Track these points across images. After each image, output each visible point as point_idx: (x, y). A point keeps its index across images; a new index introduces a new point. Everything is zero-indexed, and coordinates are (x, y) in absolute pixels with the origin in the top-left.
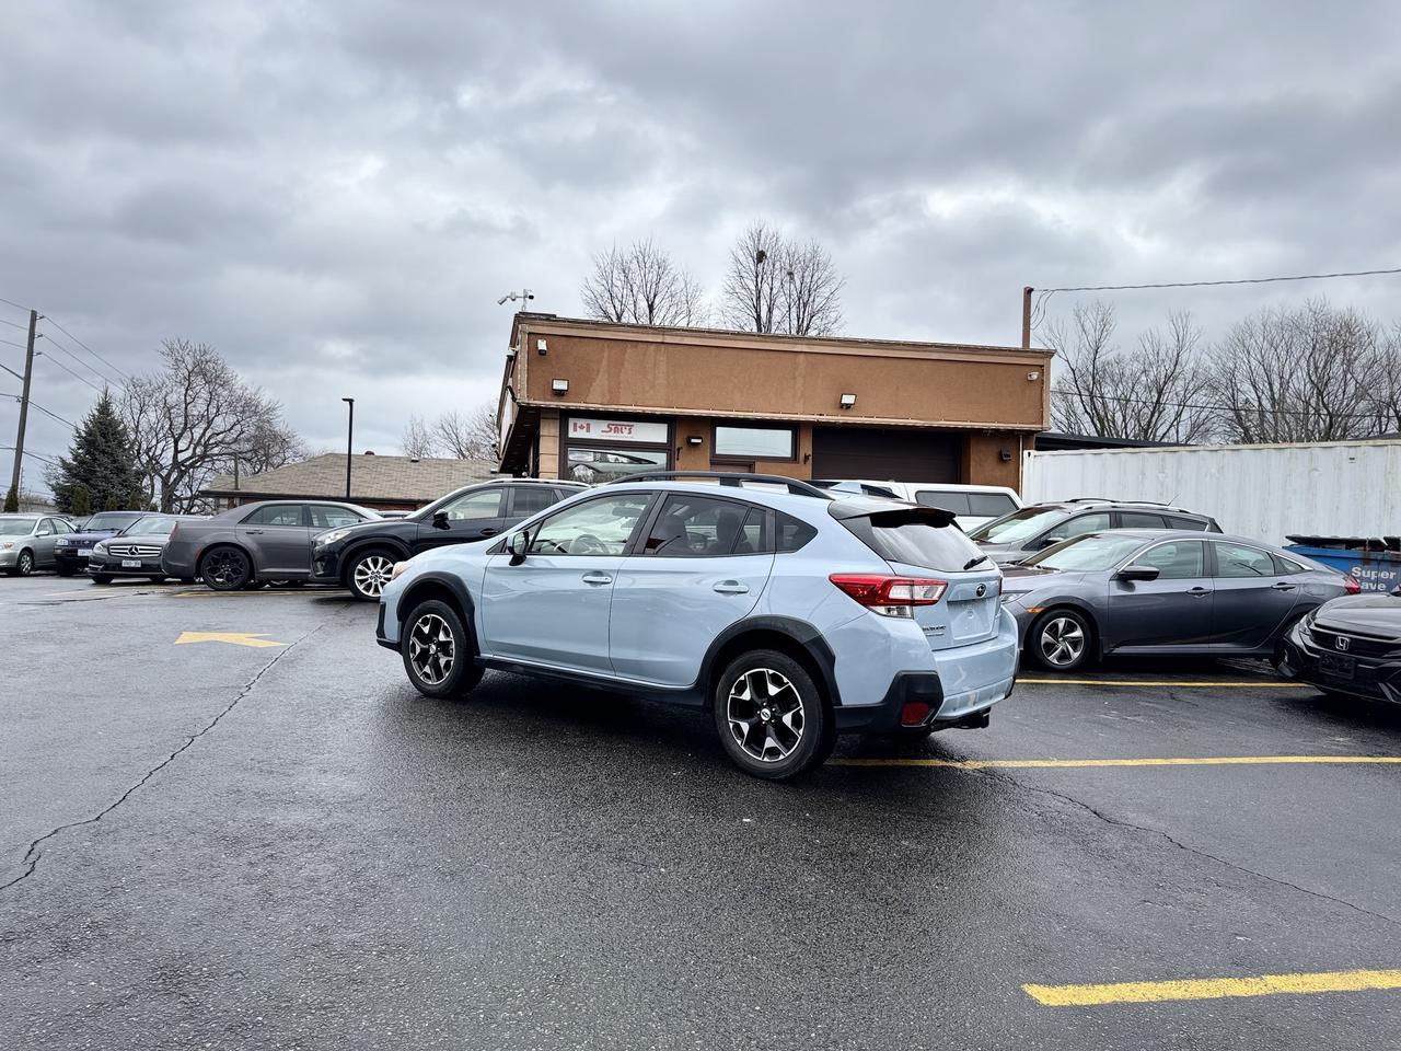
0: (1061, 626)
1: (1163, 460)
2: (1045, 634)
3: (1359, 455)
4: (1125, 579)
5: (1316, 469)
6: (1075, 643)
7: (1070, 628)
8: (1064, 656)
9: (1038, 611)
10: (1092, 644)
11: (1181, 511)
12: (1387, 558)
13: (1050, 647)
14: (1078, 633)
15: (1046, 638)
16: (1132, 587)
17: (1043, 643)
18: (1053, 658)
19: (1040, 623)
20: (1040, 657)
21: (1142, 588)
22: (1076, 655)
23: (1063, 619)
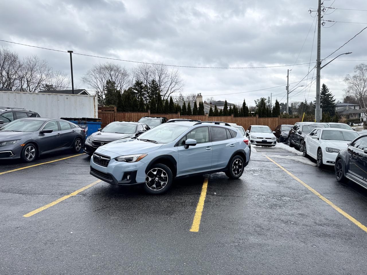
0: (30, 148)
1: (15, 95)
2: (26, 152)
3: (69, 98)
4: (42, 133)
5: (59, 100)
6: (33, 153)
7: (32, 149)
8: (31, 157)
9: (24, 145)
10: (37, 152)
11: (30, 111)
12: (83, 122)
13: (27, 155)
14: (33, 150)
15: (26, 153)
16: (44, 135)
17: (25, 155)
18: (28, 158)
19: (24, 148)
20: (25, 159)
21: (47, 135)
22: (33, 156)
23: (30, 147)
